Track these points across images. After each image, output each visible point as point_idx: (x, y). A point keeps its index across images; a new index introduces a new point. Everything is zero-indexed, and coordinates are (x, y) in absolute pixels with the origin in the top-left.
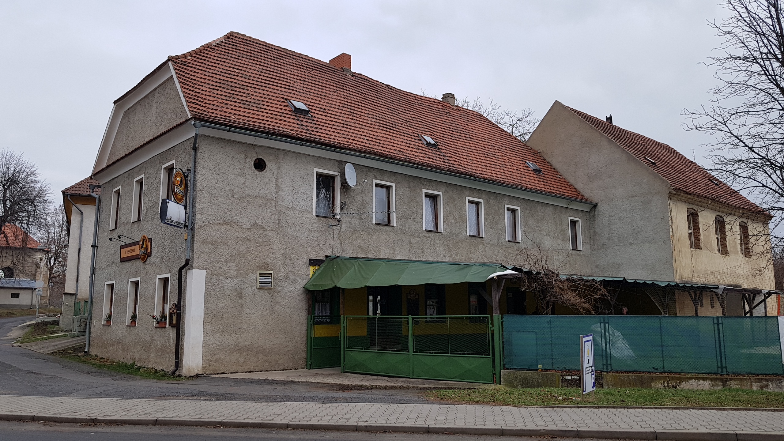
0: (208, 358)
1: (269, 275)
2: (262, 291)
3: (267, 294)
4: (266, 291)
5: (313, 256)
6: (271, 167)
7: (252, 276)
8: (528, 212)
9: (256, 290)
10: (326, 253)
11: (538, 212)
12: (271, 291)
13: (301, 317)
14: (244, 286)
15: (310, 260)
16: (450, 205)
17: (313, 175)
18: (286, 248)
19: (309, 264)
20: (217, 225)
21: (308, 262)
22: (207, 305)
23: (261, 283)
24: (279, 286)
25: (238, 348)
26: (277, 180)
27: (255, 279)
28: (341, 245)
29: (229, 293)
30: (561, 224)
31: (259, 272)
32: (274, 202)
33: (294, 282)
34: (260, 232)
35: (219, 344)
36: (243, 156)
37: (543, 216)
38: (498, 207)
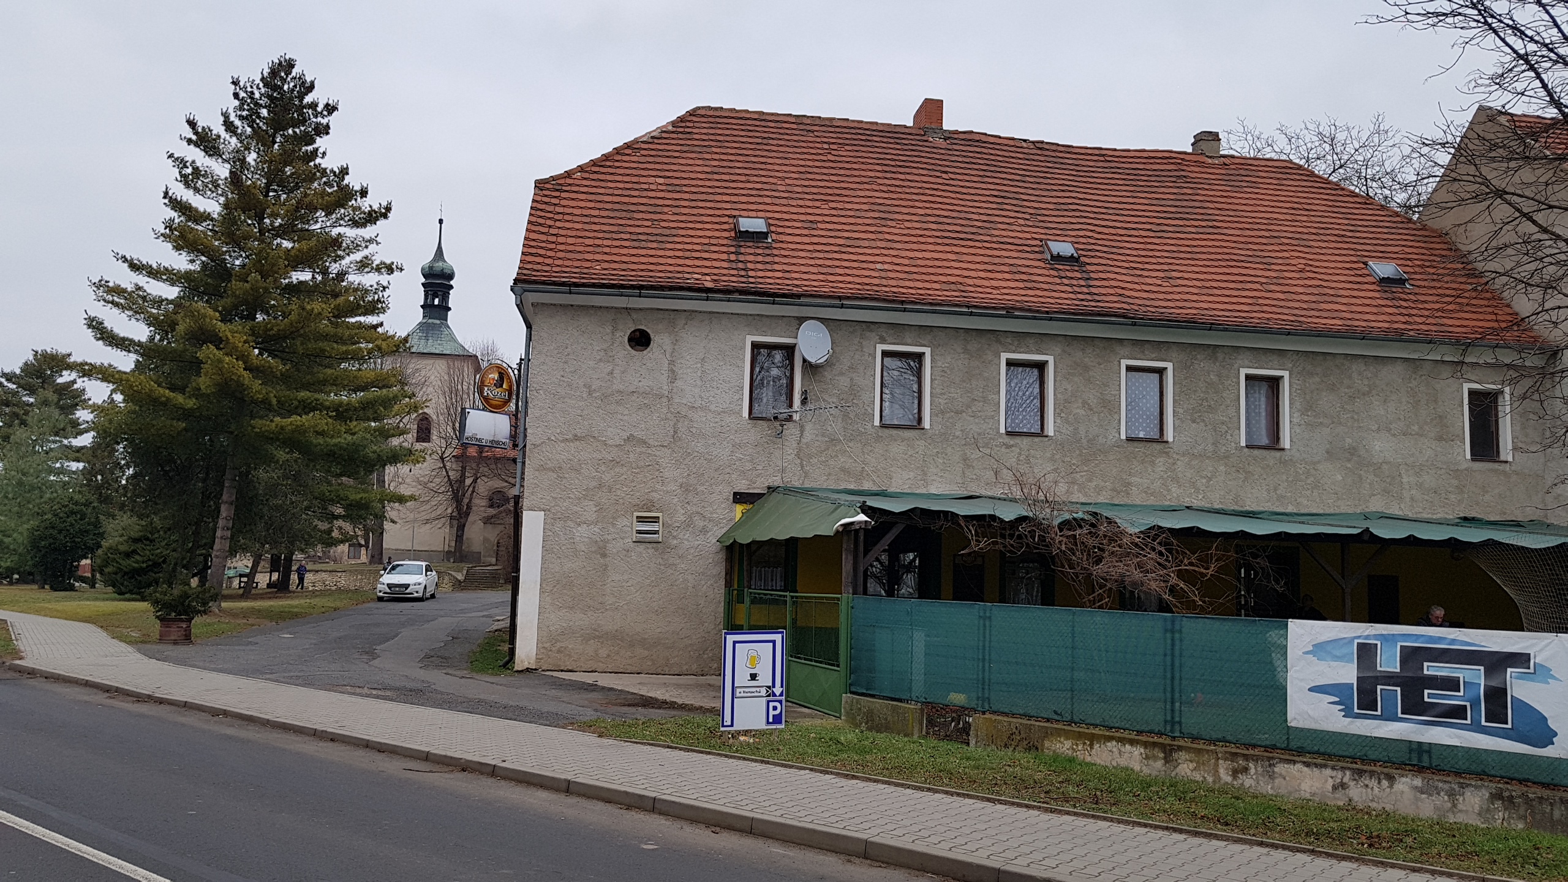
0: (547, 645)
1: (655, 520)
2: (642, 547)
3: (651, 551)
4: (648, 545)
5: (743, 487)
6: (661, 341)
7: (622, 522)
8: (1317, 379)
9: (631, 544)
10: (770, 481)
11: (1350, 377)
12: (659, 545)
13: (716, 590)
14: (609, 537)
15: (735, 494)
16: (1076, 379)
17: (743, 348)
18: (688, 475)
19: (734, 502)
20: (562, 441)
21: (731, 498)
22: (546, 566)
23: (639, 532)
24: (675, 537)
25: (597, 633)
26: (672, 362)
27: (629, 526)
28: (802, 467)
29: (583, 549)
30: (1436, 401)
31: (636, 514)
32: (665, 400)
33: (704, 531)
34: (638, 450)
35: (564, 625)
36: (608, 329)
37: (1369, 386)
38: (1219, 376)
